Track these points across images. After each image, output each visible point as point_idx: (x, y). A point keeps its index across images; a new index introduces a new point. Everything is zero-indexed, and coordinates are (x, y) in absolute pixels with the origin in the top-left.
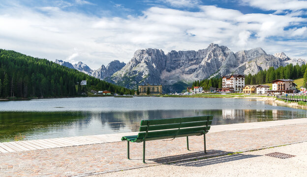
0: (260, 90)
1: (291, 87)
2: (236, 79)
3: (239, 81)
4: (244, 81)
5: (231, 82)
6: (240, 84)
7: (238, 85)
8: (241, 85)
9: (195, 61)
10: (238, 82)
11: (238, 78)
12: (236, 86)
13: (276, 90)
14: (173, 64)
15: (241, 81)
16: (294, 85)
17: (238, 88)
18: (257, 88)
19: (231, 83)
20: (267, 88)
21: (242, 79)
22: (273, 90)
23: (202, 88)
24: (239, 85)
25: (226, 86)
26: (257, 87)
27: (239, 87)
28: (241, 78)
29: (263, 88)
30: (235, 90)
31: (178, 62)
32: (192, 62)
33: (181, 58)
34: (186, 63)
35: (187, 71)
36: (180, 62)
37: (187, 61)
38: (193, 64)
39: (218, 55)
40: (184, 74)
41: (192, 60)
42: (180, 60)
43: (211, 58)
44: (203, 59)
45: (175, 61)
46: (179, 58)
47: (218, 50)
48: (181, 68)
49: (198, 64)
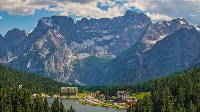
2: (124, 94)
5: (121, 96)
9: (109, 30)
14: (84, 34)
21: (127, 94)
24: (126, 98)
25: (119, 98)
30: (123, 101)
31: (90, 31)
32: (106, 32)
33: (93, 26)
34: (99, 33)
35: (101, 43)
36: (92, 31)
37: (100, 31)
38: (107, 34)
39: (137, 24)
40: (96, 46)
41: (106, 29)
42: (92, 29)
43: (128, 28)
44: (119, 28)
45: (87, 30)
46: (91, 27)
47: (135, 19)
48: (93, 39)
49: (113, 34)
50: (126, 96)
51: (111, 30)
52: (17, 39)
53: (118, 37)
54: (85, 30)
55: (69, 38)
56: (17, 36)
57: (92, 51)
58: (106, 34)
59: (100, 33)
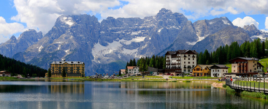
0: (215, 72)
1: (255, 69)
2: (185, 57)
3: (189, 59)
4: (195, 59)
5: (178, 60)
6: (189, 63)
7: (187, 65)
8: (191, 65)
9: (140, 32)
10: (187, 60)
11: (187, 55)
12: (185, 66)
13: (236, 72)
14: (110, 35)
15: (191, 59)
16: (260, 65)
17: (187, 69)
18: (212, 70)
19: (177, 62)
20: (225, 70)
21: (193, 57)
22: (233, 72)
23: (138, 69)
24: (189, 65)
25: (171, 66)
26: (212, 68)
27: (189, 67)
28: (191, 55)
29: (220, 70)
30: (183, 71)
31: (117, 32)
32: (136, 33)
33: (120, 27)
34: (127, 35)
35: (129, 46)
36: (120, 32)
37: (128, 32)
38: (137, 36)
39: (172, 24)
40: (124, 49)
41: (136, 30)
42: (119, 30)
43: (161, 29)
44: (151, 29)
45: (113, 31)
46: (118, 28)
47: (170, 19)
48: (120, 41)
49: (143, 36)
50: (191, 61)
51: (142, 32)
52: (32, 42)
53: (150, 39)
54: (111, 31)
55: (92, 40)
56: (32, 37)
57: (119, 55)
58: (135, 35)
59: (129, 34)
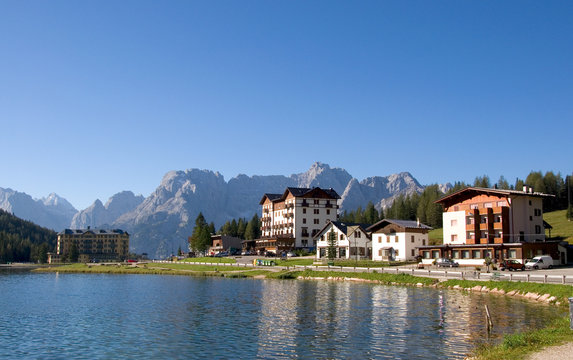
0: (385, 244)
1: (538, 230)
2: (305, 204)
3: (316, 212)
4: (333, 212)
5: (286, 216)
6: (317, 221)
7: (311, 227)
10: (310, 215)
11: (310, 201)
12: (305, 231)
15: (323, 211)
17: (311, 240)
20: (419, 237)
21: (328, 205)
22: (448, 241)
24: (317, 227)
25: (273, 232)
26: (375, 230)
28: (323, 202)
29: (402, 236)
